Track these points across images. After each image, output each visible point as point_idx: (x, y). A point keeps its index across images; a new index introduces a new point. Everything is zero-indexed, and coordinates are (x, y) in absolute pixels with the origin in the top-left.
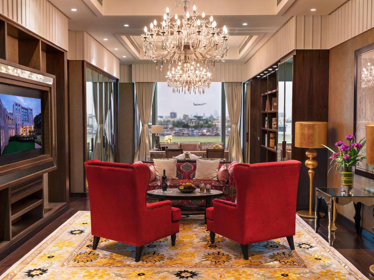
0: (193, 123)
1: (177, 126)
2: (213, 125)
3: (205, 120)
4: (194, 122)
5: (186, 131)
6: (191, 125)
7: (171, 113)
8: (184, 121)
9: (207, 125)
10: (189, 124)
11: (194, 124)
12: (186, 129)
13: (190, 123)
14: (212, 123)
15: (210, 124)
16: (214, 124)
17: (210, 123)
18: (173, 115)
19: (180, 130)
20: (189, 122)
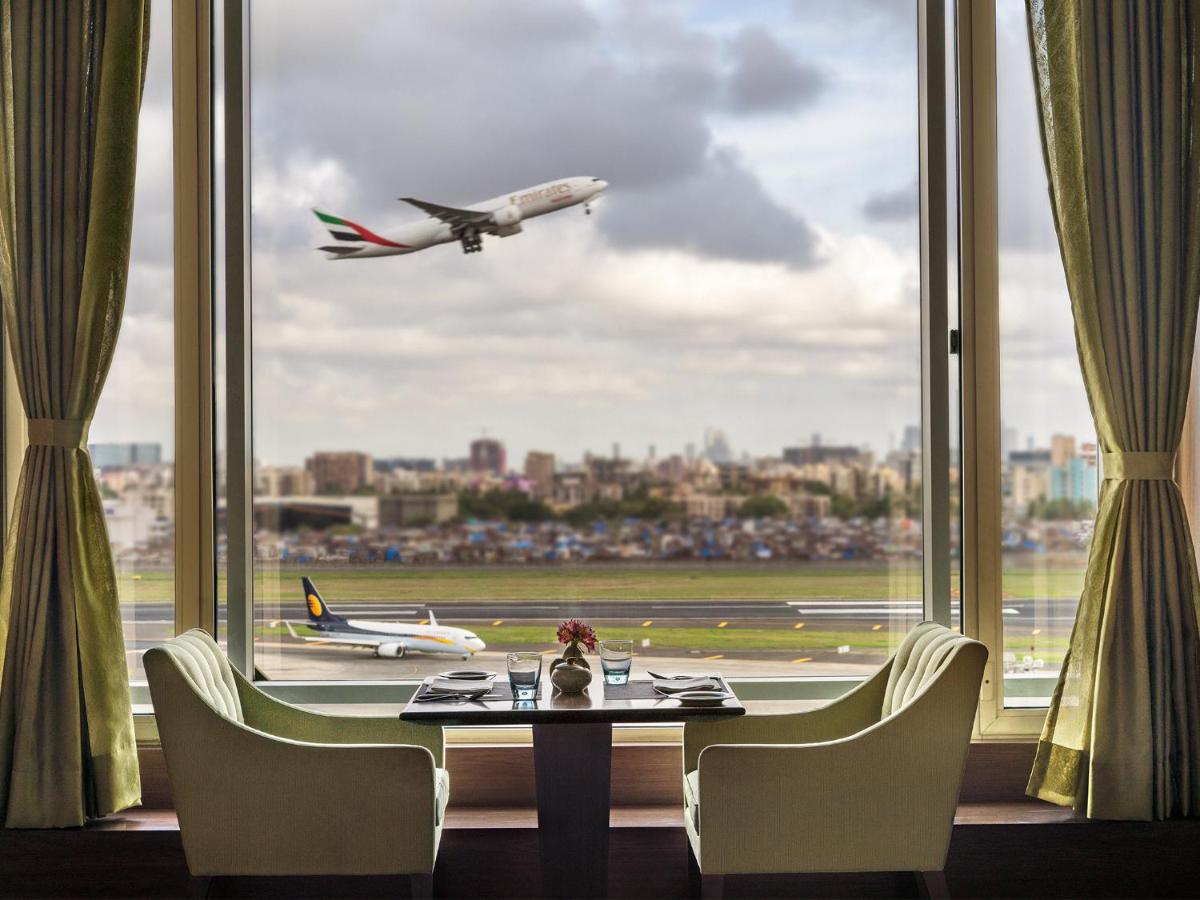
0: (567, 497)
1: (483, 514)
2: (669, 503)
3: (634, 477)
4: (572, 492)
5: (520, 539)
6: (559, 507)
7: (477, 447)
8: (525, 486)
9: (639, 506)
10: (548, 502)
11: (573, 503)
12: (523, 527)
13: (555, 494)
14: (669, 493)
15: (653, 502)
16: (676, 499)
17: (655, 493)
18: (484, 453)
19: (490, 534)
20: (548, 489)
